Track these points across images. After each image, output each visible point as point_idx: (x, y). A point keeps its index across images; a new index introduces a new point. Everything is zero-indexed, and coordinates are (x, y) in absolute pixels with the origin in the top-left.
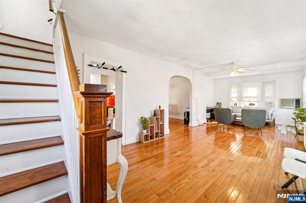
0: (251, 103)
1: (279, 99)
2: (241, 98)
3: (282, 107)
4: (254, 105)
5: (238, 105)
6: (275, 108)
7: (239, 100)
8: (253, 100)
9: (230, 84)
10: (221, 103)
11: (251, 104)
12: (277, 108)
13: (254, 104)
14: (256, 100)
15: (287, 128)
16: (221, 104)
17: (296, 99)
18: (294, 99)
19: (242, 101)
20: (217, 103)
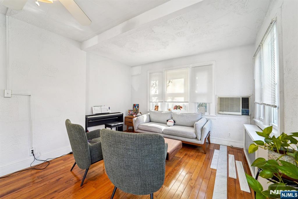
0: (178, 104)
1: (217, 97)
2: (162, 96)
3: (221, 112)
4: (182, 108)
5: (159, 109)
6: (211, 115)
7: (161, 101)
8: (180, 100)
9: (150, 73)
10: (138, 105)
11: (176, 108)
12: (213, 115)
13: (180, 107)
14: (182, 99)
15: (235, 161)
16: (138, 107)
17: (242, 98)
18: (240, 98)
19: (165, 102)
20: (134, 104)
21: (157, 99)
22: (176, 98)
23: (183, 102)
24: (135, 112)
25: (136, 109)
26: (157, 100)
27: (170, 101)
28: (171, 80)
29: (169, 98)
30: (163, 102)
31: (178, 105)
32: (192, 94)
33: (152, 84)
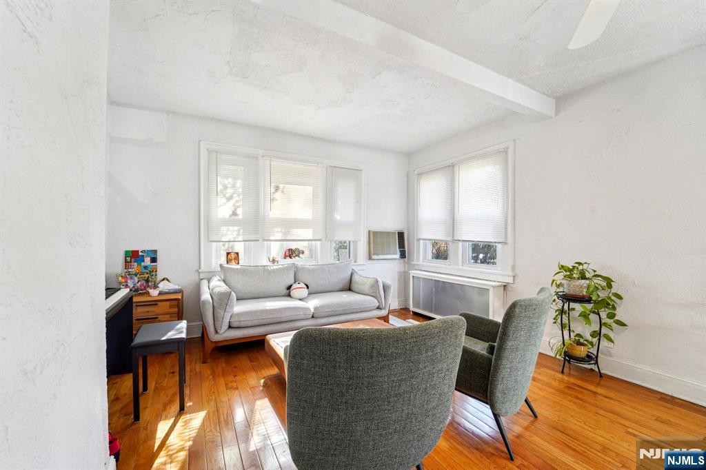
0: (293, 246)
1: (367, 231)
2: (256, 226)
3: (375, 257)
4: (303, 253)
6: (358, 262)
7: (252, 237)
8: (302, 236)
9: (210, 152)
10: (155, 252)
11: (290, 254)
12: (362, 263)
13: (300, 253)
14: (307, 233)
16: (154, 260)
17: (399, 233)
18: (395, 233)
19: (264, 240)
20: (126, 252)
21: (239, 231)
22: (294, 230)
23: (312, 240)
24: (147, 281)
25: (146, 267)
26: (238, 235)
27: (279, 238)
28: (281, 186)
29: (276, 230)
30: (258, 240)
31: (294, 248)
32: (328, 223)
33: (220, 187)
